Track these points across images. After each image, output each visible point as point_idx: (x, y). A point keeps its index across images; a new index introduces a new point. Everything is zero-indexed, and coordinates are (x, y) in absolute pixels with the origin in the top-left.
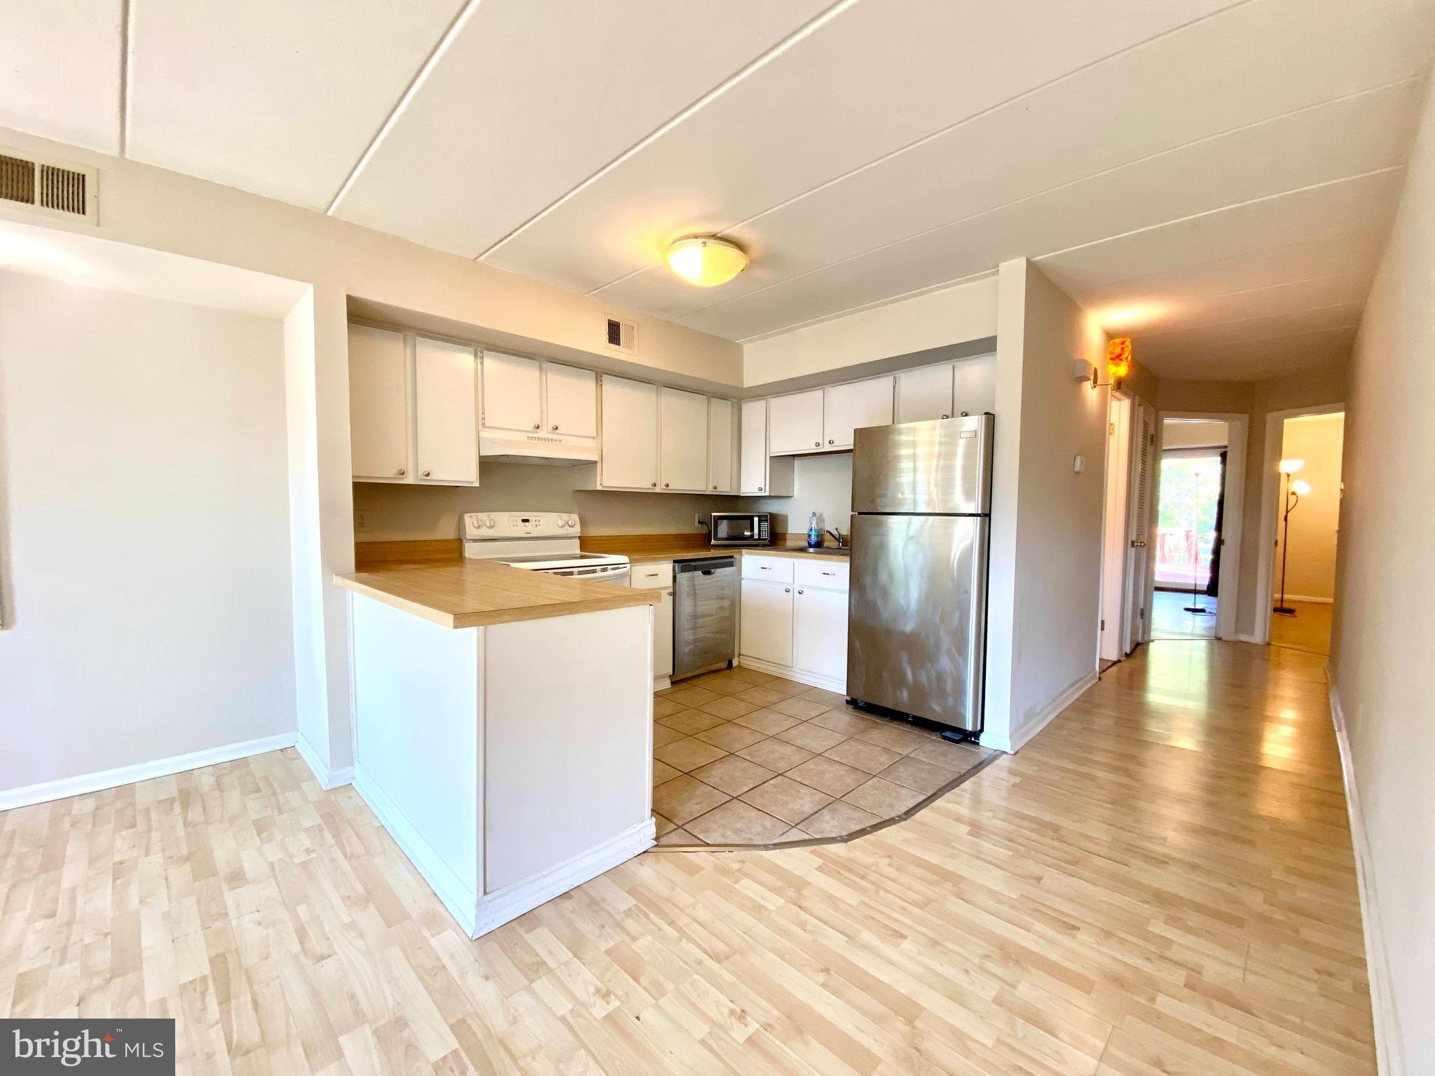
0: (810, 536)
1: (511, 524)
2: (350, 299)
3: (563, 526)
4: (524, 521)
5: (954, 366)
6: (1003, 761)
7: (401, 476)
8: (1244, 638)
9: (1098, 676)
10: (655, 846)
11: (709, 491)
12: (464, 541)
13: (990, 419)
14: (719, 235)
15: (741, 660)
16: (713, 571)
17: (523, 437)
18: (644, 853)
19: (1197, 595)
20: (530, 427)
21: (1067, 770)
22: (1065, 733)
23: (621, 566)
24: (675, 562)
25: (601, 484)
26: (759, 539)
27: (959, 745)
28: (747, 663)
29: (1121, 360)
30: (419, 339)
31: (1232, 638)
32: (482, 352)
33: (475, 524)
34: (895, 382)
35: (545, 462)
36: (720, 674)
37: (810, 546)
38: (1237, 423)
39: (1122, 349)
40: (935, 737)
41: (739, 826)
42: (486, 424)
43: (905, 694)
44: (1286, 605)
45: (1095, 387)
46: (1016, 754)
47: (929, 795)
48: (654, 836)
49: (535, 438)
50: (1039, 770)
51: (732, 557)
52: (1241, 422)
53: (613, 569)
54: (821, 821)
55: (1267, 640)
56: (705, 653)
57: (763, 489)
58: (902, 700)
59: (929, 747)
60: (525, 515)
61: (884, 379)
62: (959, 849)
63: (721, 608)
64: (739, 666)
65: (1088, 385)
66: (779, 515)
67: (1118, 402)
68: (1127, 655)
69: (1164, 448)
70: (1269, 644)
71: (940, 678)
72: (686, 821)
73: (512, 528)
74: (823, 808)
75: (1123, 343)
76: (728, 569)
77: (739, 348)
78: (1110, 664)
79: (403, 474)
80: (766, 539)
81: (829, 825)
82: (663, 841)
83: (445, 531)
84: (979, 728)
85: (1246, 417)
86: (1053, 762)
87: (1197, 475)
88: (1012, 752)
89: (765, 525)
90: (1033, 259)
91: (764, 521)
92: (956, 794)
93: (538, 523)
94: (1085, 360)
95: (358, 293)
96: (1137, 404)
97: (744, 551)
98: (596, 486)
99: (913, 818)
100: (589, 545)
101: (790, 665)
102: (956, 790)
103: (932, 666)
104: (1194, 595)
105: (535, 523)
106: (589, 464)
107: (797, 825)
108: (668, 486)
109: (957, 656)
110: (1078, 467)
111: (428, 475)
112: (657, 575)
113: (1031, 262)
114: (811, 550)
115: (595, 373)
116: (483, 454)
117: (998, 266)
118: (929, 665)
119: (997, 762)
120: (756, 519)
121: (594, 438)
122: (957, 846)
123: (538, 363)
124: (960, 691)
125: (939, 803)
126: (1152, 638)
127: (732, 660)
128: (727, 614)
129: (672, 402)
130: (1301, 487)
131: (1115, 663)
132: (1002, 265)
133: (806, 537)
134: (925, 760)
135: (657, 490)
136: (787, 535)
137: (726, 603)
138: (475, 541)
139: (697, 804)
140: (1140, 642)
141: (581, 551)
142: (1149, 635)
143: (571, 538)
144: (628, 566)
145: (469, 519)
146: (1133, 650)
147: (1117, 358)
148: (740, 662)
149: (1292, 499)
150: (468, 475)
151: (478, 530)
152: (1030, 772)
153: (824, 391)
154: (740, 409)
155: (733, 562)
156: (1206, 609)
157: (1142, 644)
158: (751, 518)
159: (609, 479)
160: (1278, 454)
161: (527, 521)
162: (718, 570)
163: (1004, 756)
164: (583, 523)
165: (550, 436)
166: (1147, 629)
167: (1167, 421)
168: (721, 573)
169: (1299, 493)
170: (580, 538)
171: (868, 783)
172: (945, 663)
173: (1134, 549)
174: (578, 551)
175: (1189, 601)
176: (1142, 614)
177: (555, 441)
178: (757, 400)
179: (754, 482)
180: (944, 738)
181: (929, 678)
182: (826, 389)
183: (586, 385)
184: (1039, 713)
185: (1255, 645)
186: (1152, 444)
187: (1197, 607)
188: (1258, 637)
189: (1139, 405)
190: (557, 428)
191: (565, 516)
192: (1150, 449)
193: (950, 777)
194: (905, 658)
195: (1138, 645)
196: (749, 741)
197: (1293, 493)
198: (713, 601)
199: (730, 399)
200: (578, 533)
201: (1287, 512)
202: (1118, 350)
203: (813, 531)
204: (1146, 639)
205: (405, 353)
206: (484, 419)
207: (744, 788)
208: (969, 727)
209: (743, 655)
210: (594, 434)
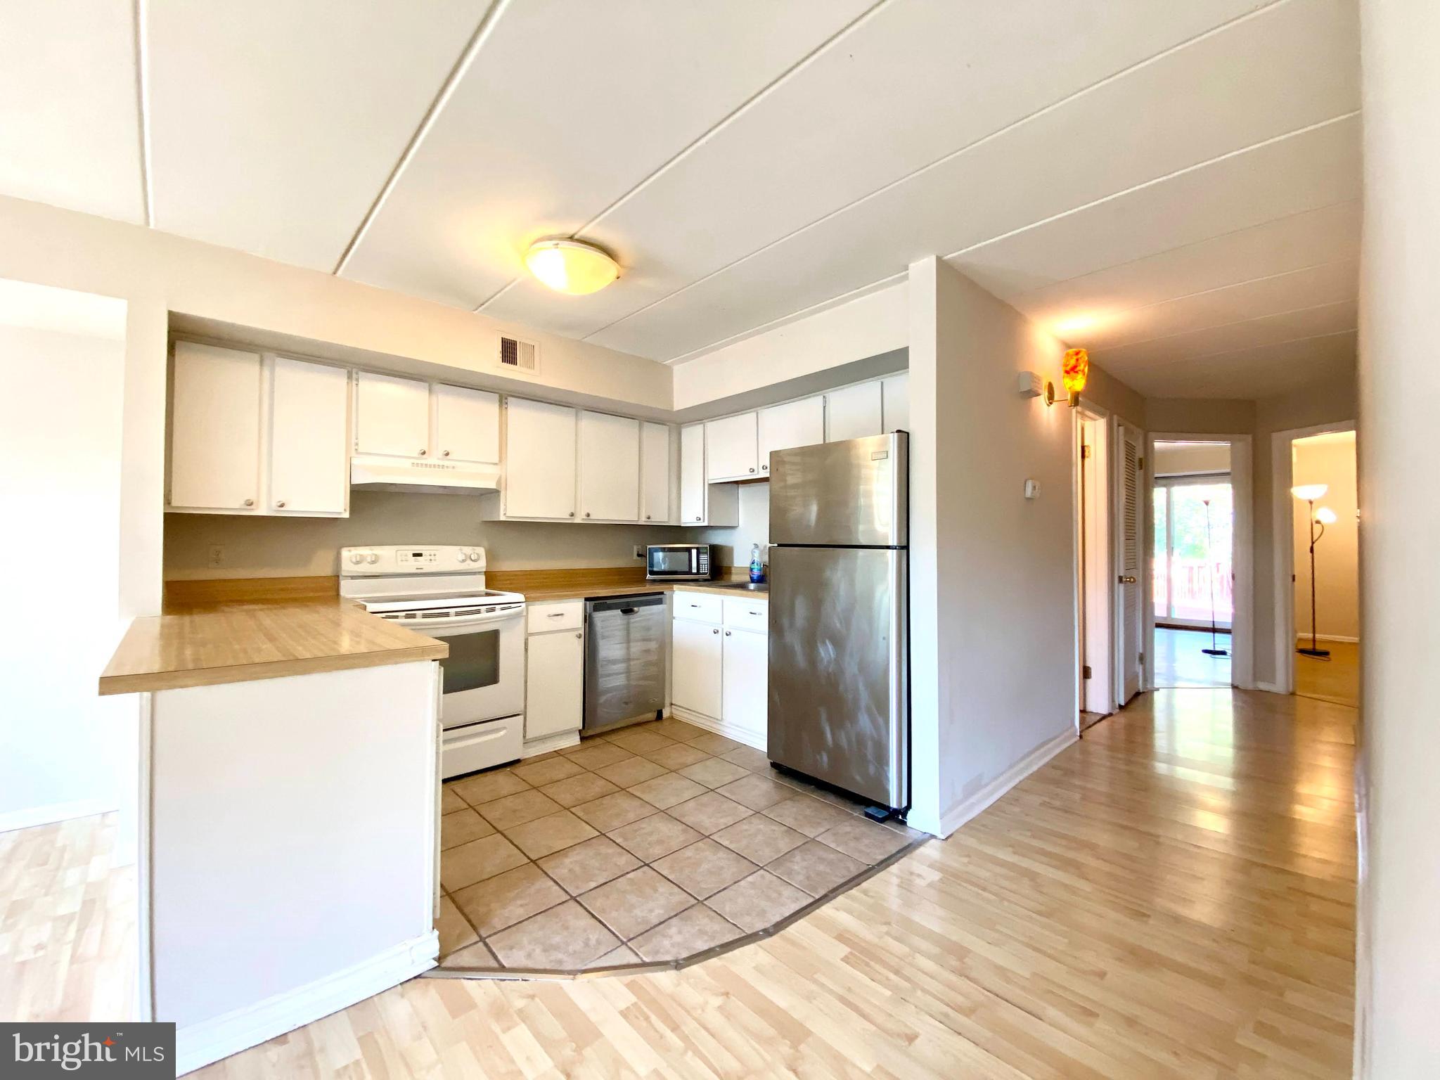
0: (751, 570)
1: (399, 559)
2: (171, 314)
3: (464, 561)
4: (415, 555)
5: (882, 383)
6: (930, 851)
7: (249, 507)
8: (1262, 686)
9: (1078, 734)
10: (434, 969)
11: (643, 521)
12: (341, 578)
13: (905, 438)
14: (576, 237)
15: (673, 710)
16: (636, 609)
17: (407, 464)
18: (415, 978)
19: (1216, 635)
20: (416, 454)
21: (1003, 864)
22: (1017, 810)
23: (513, 605)
24: (586, 599)
25: (505, 514)
26: (698, 573)
27: (882, 825)
28: (681, 715)
29: (1077, 372)
30: (279, 360)
31: (1250, 687)
32: (357, 373)
33: (352, 558)
34: (825, 402)
35: (445, 492)
36: (647, 727)
37: (753, 581)
38: (1240, 445)
39: (1077, 360)
40: (857, 813)
41: (557, 939)
42: (360, 450)
43: (825, 758)
44: (1319, 647)
45: (1051, 403)
46: (947, 839)
47: (817, 897)
48: (437, 954)
49: (422, 464)
50: (969, 863)
51: (662, 593)
52: (1245, 443)
53: (502, 609)
54: (664, 936)
55: (1291, 689)
56: (626, 703)
57: (702, 519)
58: (821, 765)
59: (846, 828)
60: (417, 549)
61: (816, 398)
62: (822, 986)
63: (647, 651)
64: (671, 718)
65: (1042, 400)
66: (725, 546)
67: (1093, 422)
68: (1121, 707)
69: (1156, 475)
70: (1293, 694)
71: (861, 741)
72: (495, 931)
73: (400, 563)
74: (676, 915)
75: (1077, 354)
76: (660, 607)
77: (669, 369)
78: (1098, 718)
79: (251, 504)
80: (706, 574)
81: (674, 942)
82: (448, 962)
83: (319, 567)
84: (905, 804)
85: (1250, 438)
86: (989, 850)
87: (1207, 503)
88: (943, 837)
89: (705, 559)
90: (945, 258)
91: (703, 553)
92: (853, 899)
93: (432, 558)
94: (1031, 373)
95: (182, 308)
96: (1116, 425)
97: (676, 587)
98: (499, 515)
99: (782, 932)
100: (493, 581)
101: (720, 718)
102: (854, 892)
103: (852, 726)
104: (1212, 634)
105: (430, 558)
106: (492, 493)
107: (630, 940)
108: (588, 515)
109: (878, 716)
110: (1029, 493)
111: (282, 506)
112: (562, 615)
113: (943, 261)
114: (752, 586)
115: (497, 396)
116: (355, 482)
117: (906, 268)
118: (849, 725)
119: (922, 850)
120: (694, 552)
121: (496, 464)
122: (823, 980)
123: (426, 385)
124: (882, 759)
125: (826, 910)
126: (1156, 686)
127: (661, 710)
128: (654, 658)
129: (591, 426)
130: (1325, 515)
131: (1104, 717)
132: (911, 265)
133: (748, 571)
134: (833, 845)
135: (578, 520)
136: (733, 569)
137: (653, 645)
138: (353, 577)
139: (521, 906)
140: (1141, 691)
141: (486, 588)
142: (1153, 682)
143: (474, 573)
144: (523, 605)
145: (347, 554)
146: (1128, 703)
147: (1072, 371)
148: (671, 713)
149: (1317, 528)
150: (336, 505)
151: (356, 566)
152: (955, 865)
153: (757, 413)
154: (680, 434)
155: (661, 599)
156: (1227, 651)
157: (1143, 692)
158: (689, 550)
159: (513, 508)
160: (1288, 481)
161: (420, 555)
162: (642, 608)
163: (933, 841)
164: (491, 556)
165: (441, 463)
166: (1148, 675)
167: (1158, 445)
168: (645, 613)
169: (1323, 521)
170: (486, 573)
171: (750, 879)
172: (864, 722)
173: (1122, 587)
174: (482, 588)
175: (1207, 640)
176: (1142, 659)
177: (447, 467)
178: (692, 425)
179: (692, 513)
180: (867, 815)
181: (849, 741)
182: (759, 411)
183: (488, 409)
184: (986, 785)
185: (1277, 694)
186: (1141, 468)
187: (1217, 649)
188: (1280, 685)
189: (1119, 425)
190: (447, 454)
191: (468, 550)
192: (1139, 474)
193: (854, 871)
194: (824, 716)
195: (1138, 694)
196: (631, 816)
197: (1318, 522)
198: (639, 644)
199: (668, 424)
200: (482, 567)
201: (1313, 543)
202: (1073, 362)
203: (755, 564)
204: (1149, 686)
205: (261, 374)
206: (357, 444)
207: (591, 883)
208: (894, 804)
209: (674, 705)
210: (497, 461)
